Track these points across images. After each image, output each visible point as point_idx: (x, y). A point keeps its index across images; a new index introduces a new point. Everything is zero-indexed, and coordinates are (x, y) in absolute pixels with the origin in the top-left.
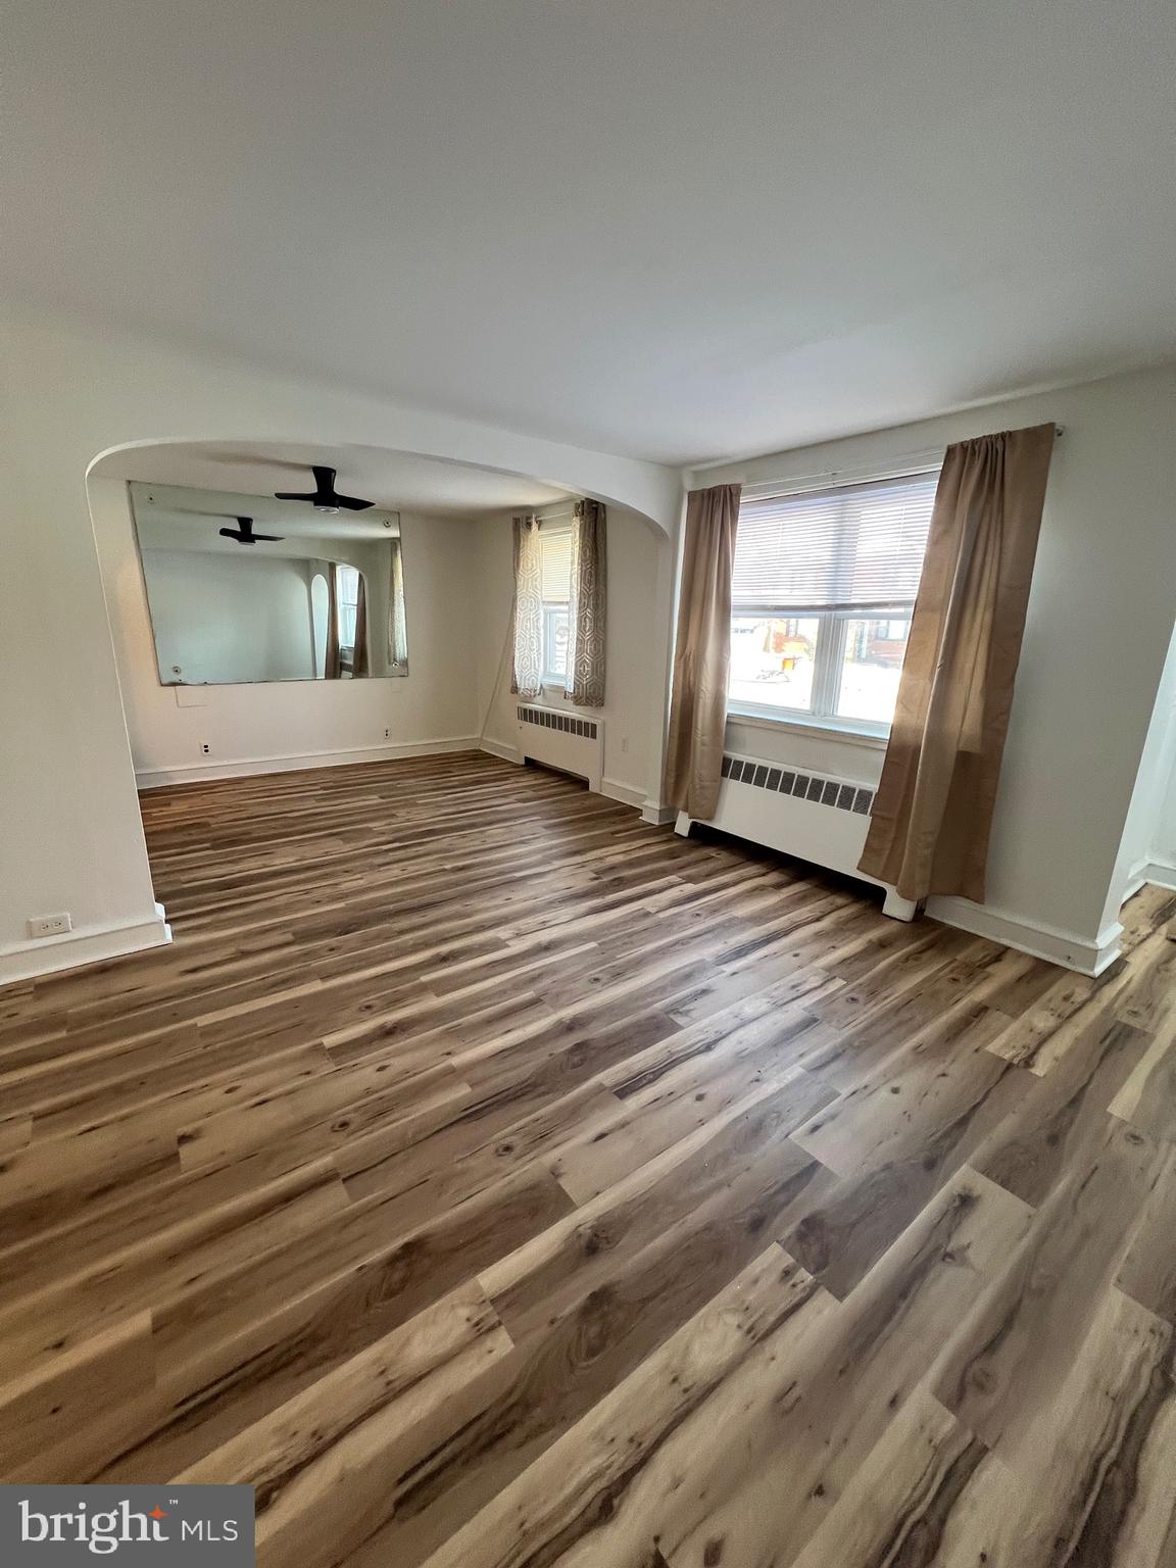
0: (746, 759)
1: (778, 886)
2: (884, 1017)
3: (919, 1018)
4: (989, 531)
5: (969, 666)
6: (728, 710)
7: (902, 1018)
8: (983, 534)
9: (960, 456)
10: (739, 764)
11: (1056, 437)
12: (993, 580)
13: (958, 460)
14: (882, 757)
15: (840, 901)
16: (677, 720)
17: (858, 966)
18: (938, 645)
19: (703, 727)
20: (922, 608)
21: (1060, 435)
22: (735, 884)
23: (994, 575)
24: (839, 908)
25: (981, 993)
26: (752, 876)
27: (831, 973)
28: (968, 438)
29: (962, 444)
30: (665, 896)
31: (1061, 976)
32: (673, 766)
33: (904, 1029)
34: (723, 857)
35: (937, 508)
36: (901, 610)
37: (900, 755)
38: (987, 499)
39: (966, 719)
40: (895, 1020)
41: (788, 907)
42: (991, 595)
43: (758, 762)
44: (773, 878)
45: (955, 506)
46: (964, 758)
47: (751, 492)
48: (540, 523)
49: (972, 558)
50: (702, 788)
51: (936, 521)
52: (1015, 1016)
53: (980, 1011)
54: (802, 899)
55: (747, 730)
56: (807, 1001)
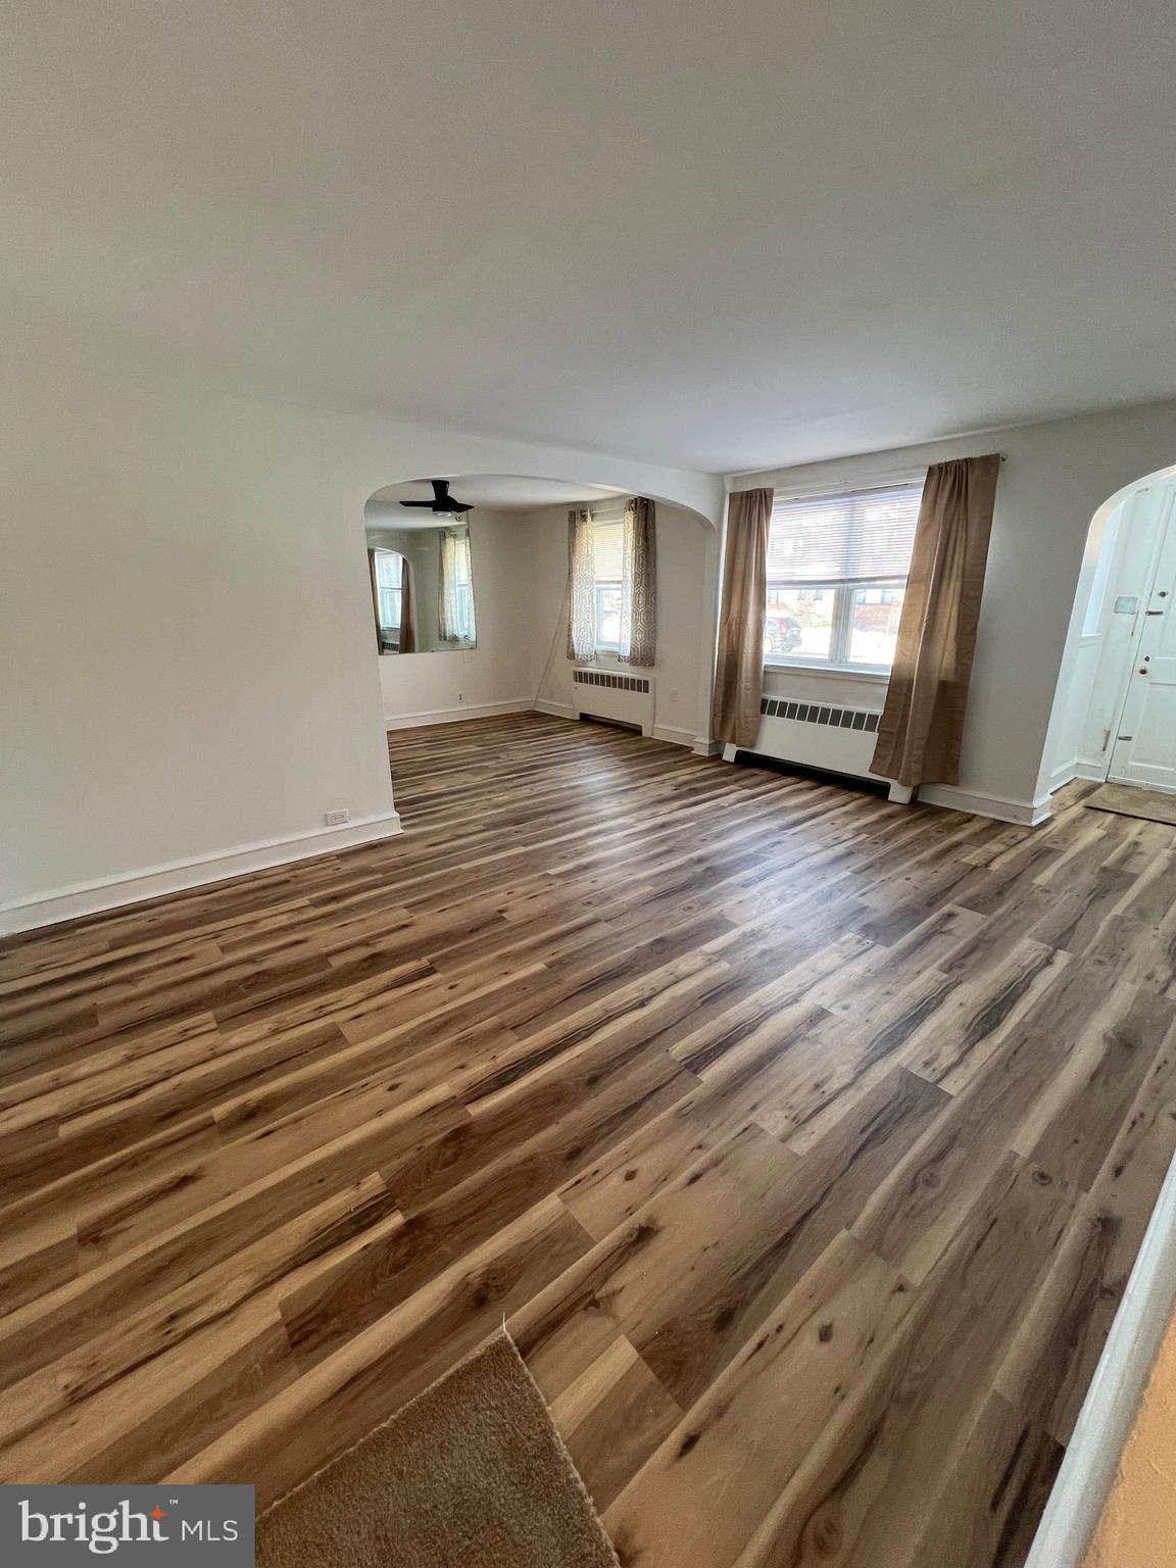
0: (779, 699)
1: (811, 789)
2: (897, 850)
3: (919, 849)
4: (958, 527)
5: (946, 620)
6: (765, 662)
7: (907, 850)
8: (954, 527)
9: (937, 473)
10: (774, 703)
11: (1001, 462)
12: (961, 561)
13: (936, 477)
14: (886, 690)
15: (856, 795)
16: (723, 672)
17: (874, 828)
18: (925, 605)
19: (746, 677)
20: (913, 580)
21: (1004, 460)
22: (779, 788)
23: (962, 556)
24: (856, 799)
25: (957, 837)
26: (789, 784)
27: (858, 832)
28: (943, 461)
29: (939, 465)
30: (732, 796)
31: (1009, 828)
32: (719, 709)
33: (909, 855)
34: (765, 774)
35: (923, 509)
36: (897, 582)
37: (899, 687)
38: (957, 502)
39: (945, 657)
40: (904, 851)
41: (820, 800)
42: (960, 571)
43: (789, 700)
44: (805, 784)
45: (935, 506)
46: (943, 685)
47: (781, 494)
48: (593, 516)
49: (947, 543)
50: (746, 722)
51: (921, 520)
52: (979, 846)
53: (957, 845)
54: (830, 795)
55: (780, 678)
56: (846, 844)
